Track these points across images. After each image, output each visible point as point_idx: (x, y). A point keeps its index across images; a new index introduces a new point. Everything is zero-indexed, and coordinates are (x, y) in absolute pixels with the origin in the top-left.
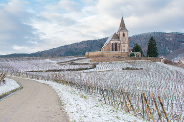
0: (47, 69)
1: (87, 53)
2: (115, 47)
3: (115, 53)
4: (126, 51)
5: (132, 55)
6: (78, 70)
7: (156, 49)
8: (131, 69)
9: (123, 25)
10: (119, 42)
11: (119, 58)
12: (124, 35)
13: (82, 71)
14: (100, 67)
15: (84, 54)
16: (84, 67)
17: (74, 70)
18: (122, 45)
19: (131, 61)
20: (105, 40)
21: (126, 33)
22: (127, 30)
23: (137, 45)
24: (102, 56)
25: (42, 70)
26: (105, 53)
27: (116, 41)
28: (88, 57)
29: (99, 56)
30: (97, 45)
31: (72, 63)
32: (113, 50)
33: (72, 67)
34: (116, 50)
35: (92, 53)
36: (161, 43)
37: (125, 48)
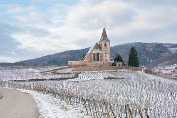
0: (30, 79)
1: (69, 63)
2: (97, 57)
3: (97, 62)
4: (108, 61)
5: (114, 65)
6: (60, 79)
7: (137, 59)
8: (113, 78)
9: (104, 35)
10: (101, 52)
11: (101, 67)
12: (105, 45)
13: (64, 81)
14: (82, 77)
15: (66, 64)
16: (66, 76)
17: (56, 79)
18: (104, 55)
19: (113, 71)
20: (87, 49)
21: (107, 43)
22: (108, 40)
23: (118, 55)
24: (84, 65)
25: (25, 79)
26: (87, 63)
27: (98, 51)
28: (71, 67)
29: (81, 66)
30: (79, 55)
31: (55, 73)
32: (95, 60)
33: (55, 76)
34: (98, 60)
35: (74, 63)
36: (141, 53)
37: (107, 58)
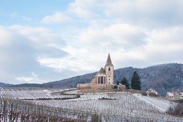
0: (38, 98)
1: (78, 85)
2: (102, 80)
3: (101, 85)
4: (111, 84)
6: (63, 99)
8: (106, 99)
9: (109, 61)
10: (105, 76)
11: (103, 90)
12: (109, 69)
13: (66, 100)
14: (84, 97)
16: (69, 96)
17: (60, 99)
18: (108, 78)
21: (111, 68)
22: (112, 65)
24: (89, 88)
25: (34, 98)
26: (92, 86)
27: (102, 75)
28: (79, 88)
29: (86, 88)
31: (62, 93)
32: (99, 83)
34: (102, 83)
35: (82, 85)
37: (110, 81)
